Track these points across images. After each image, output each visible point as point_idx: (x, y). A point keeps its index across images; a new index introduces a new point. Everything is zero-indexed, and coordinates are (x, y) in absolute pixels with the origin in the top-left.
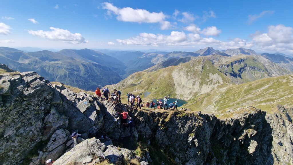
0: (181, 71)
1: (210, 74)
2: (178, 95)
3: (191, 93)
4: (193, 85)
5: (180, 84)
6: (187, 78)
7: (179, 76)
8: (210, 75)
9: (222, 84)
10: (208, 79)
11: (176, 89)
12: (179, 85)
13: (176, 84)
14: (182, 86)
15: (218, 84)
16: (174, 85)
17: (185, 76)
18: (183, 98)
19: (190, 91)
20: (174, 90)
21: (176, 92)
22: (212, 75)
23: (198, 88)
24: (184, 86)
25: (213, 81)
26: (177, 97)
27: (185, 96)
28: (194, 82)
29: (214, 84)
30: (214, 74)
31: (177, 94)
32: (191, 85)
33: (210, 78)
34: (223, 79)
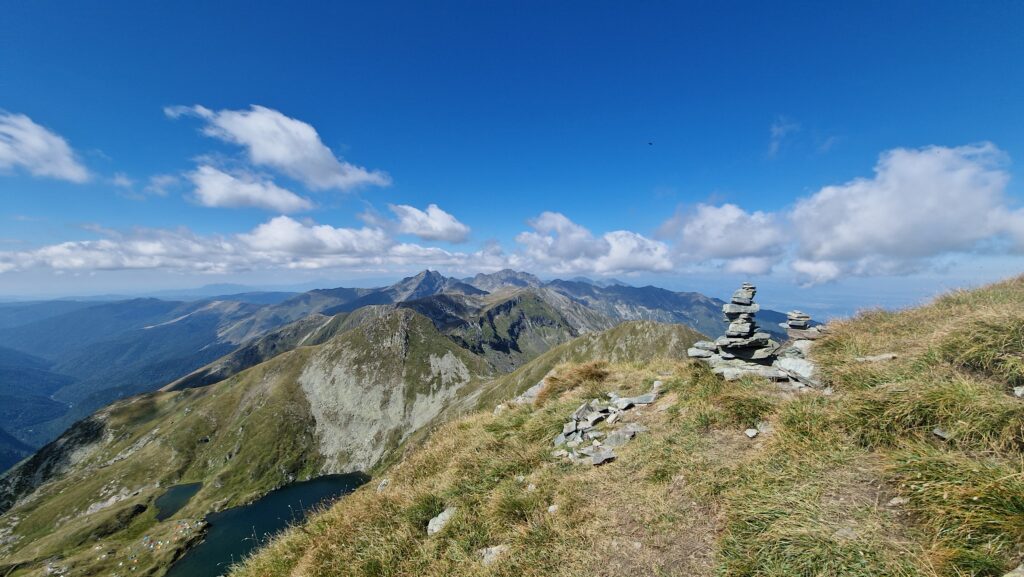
0: (334, 363)
1: (431, 356)
2: (332, 457)
3: (378, 438)
4: (385, 403)
5: (336, 414)
6: (359, 382)
7: (328, 383)
8: (433, 360)
9: (468, 381)
10: (429, 373)
11: (319, 438)
12: (332, 417)
13: (319, 418)
14: (343, 419)
15: (458, 386)
16: (313, 422)
17: (353, 380)
18: (352, 465)
19: (374, 431)
20: (314, 441)
21: (322, 451)
22: (438, 359)
23: (402, 414)
24: (350, 417)
25: (443, 376)
26: (329, 466)
27: (359, 454)
28: (385, 393)
29: (448, 385)
30: (442, 356)
31: (325, 458)
32: (377, 405)
33: (433, 368)
34: (468, 367)
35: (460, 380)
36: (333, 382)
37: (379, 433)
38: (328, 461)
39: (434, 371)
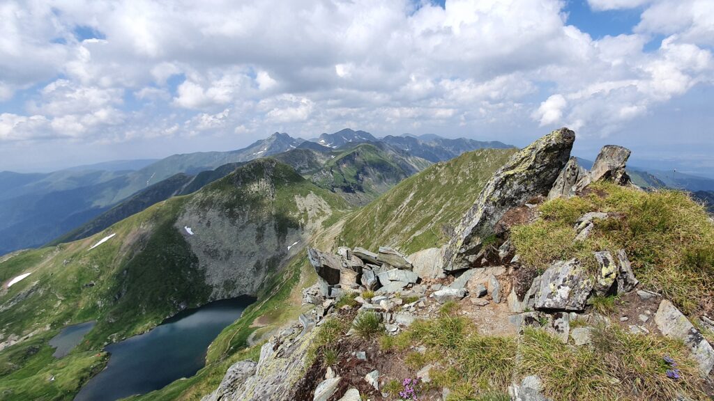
0: (207, 208)
1: (296, 196)
2: (217, 286)
3: (258, 267)
4: (260, 238)
5: (216, 251)
6: (233, 223)
7: (204, 224)
8: (297, 199)
9: (331, 214)
10: (297, 210)
11: (204, 271)
12: (213, 254)
13: (200, 255)
14: (223, 254)
15: (322, 219)
16: (196, 260)
17: (227, 222)
18: (238, 291)
19: (253, 262)
20: (200, 275)
21: (207, 282)
22: (303, 198)
23: (276, 245)
24: (229, 253)
25: (309, 212)
26: (217, 293)
27: (243, 281)
28: (258, 229)
29: (314, 219)
30: (305, 196)
31: (211, 287)
32: (253, 240)
33: (299, 206)
34: (329, 204)
35: (323, 214)
36: (208, 224)
37: (258, 262)
38: (215, 290)
39: (301, 208)
